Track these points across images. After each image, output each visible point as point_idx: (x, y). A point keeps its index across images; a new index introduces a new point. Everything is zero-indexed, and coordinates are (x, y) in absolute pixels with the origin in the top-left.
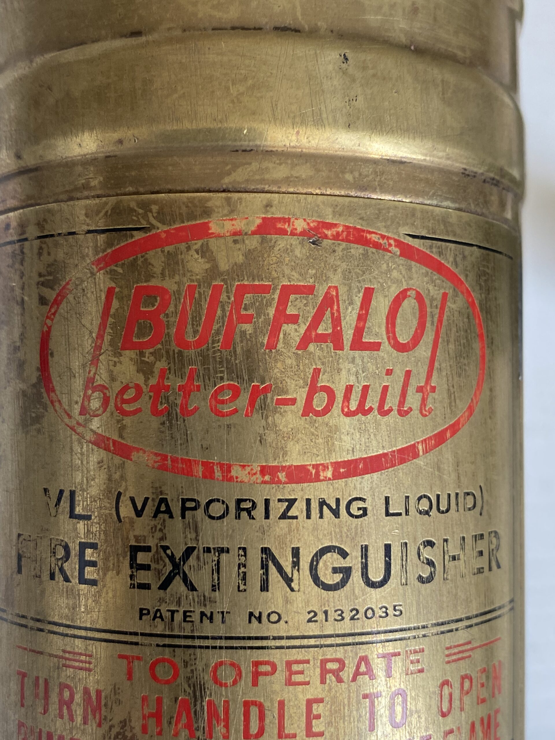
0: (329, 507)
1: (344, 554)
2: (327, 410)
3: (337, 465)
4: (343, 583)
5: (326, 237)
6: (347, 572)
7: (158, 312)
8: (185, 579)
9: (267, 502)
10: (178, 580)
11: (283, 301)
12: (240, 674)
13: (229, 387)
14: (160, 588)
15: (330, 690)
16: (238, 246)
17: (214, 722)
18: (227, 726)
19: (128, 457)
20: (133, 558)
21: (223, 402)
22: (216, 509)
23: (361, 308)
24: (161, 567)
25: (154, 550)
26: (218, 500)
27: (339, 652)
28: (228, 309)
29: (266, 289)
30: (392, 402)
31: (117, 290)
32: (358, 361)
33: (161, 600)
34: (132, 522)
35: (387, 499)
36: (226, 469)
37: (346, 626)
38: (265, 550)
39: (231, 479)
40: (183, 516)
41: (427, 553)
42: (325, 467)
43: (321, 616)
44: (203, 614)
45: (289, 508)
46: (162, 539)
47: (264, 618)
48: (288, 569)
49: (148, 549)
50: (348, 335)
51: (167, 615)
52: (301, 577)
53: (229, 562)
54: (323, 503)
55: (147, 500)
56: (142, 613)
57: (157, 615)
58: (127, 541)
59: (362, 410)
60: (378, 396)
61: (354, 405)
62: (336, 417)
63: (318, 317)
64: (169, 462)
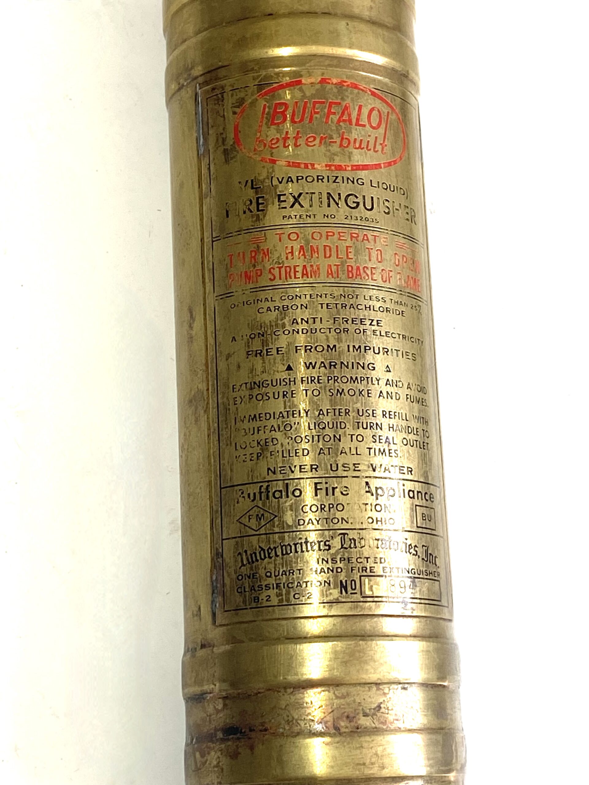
0: (350, 180)
1: (357, 197)
2: (347, 147)
3: (352, 166)
4: (357, 206)
5: (344, 86)
6: (358, 203)
7: (284, 111)
8: (300, 204)
9: (328, 177)
10: (297, 204)
11: (330, 106)
12: (321, 236)
13: (312, 136)
14: (291, 207)
15: (354, 243)
16: (313, 87)
17: (313, 252)
18: (318, 254)
19: (275, 163)
20: (279, 199)
21: (310, 142)
22: (310, 179)
23: (358, 111)
24: (290, 201)
25: (287, 195)
26: (310, 176)
27: (357, 231)
28: (310, 109)
29: (323, 103)
30: (371, 146)
31: (267, 105)
32: (358, 130)
33: (291, 212)
34: (276, 186)
35: (371, 181)
36: (313, 165)
37: (358, 222)
38: (329, 193)
39: (315, 169)
40: (298, 182)
41: (386, 204)
42: (348, 166)
43: (349, 218)
44: (307, 215)
45: (336, 179)
46: (290, 191)
47: (329, 216)
48: (337, 200)
49: (285, 195)
50: (354, 121)
51: (293, 217)
52: (342, 203)
53: (315, 197)
54: (348, 179)
55: (283, 178)
56: (284, 217)
57: (290, 217)
58: (276, 193)
59: (360, 147)
60: (366, 143)
61: (357, 145)
62: (351, 149)
63: (343, 113)
64: (291, 164)
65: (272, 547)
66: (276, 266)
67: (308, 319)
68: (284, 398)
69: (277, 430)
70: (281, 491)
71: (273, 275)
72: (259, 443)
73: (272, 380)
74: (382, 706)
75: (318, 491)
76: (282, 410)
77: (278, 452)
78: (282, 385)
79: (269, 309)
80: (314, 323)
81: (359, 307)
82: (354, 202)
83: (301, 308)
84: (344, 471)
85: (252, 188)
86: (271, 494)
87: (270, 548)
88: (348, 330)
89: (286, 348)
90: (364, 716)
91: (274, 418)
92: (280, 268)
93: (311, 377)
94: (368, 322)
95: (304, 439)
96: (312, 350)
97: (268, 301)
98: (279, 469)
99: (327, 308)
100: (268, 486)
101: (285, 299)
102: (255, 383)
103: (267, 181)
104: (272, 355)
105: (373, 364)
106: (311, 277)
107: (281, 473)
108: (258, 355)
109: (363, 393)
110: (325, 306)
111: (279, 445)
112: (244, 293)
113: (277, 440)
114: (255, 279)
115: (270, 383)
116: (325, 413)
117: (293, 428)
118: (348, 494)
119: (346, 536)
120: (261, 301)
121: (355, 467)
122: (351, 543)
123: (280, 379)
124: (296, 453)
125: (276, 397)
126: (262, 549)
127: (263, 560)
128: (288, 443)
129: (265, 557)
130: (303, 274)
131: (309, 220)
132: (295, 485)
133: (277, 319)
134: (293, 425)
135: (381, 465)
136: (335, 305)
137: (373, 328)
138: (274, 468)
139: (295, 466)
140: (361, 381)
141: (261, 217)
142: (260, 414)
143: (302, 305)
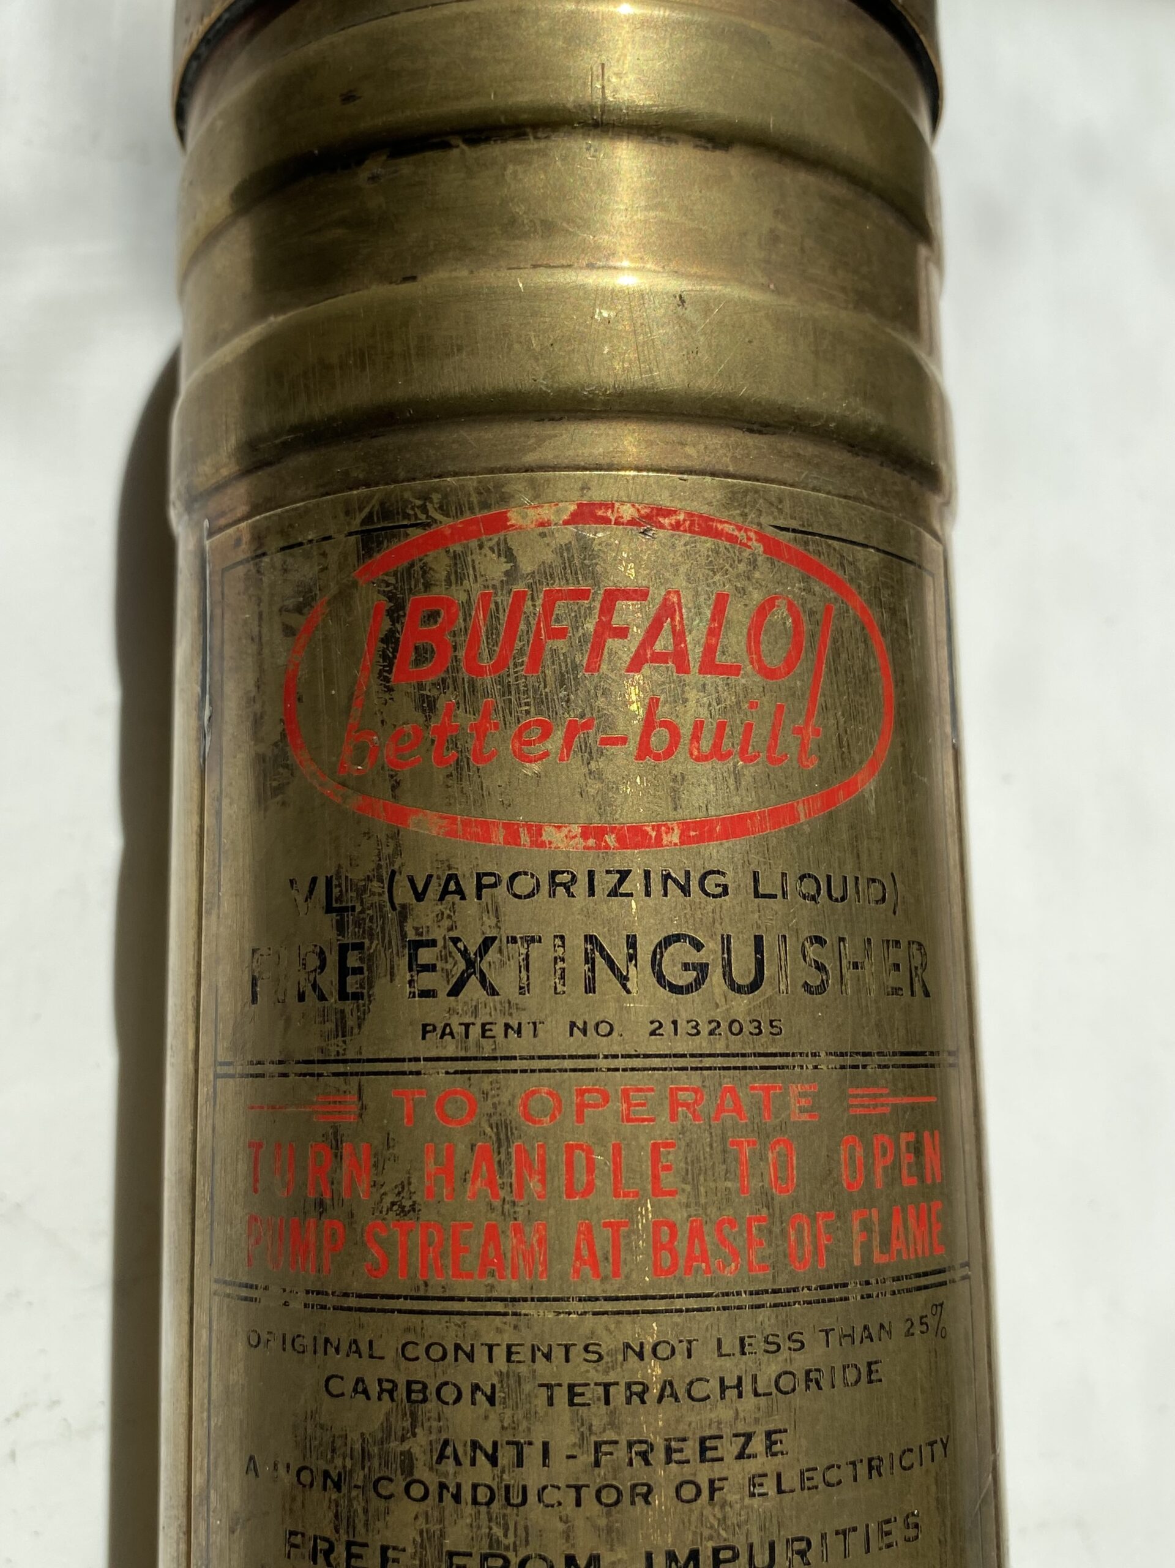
0: (675, 881)
1: (698, 946)
2: (669, 753)
3: (685, 827)
4: (698, 983)
6: (702, 969)
7: (442, 630)
8: (483, 980)
9: (591, 874)
10: (474, 980)
11: (608, 608)
12: (559, 1107)
13: (539, 723)
14: (450, 994)
16: (547, 540)
17: (526, 1175)
18: (544, 1180)
20: (413, 958)
21: (529, 743)
22: (523, 885)
23: (713, 619)
24: (449, 966)
25: (440, 943)
26: (526, 874)
27: (696, 1079)
28: (533, 622)
29: (583, 594)
30: (760, 743)
33: (451, 1011)
34: (410, 909)
35: (756, 875)
36: (536, 831)
37: (702, 1043)
38: (590, 939)
39: (542, 845)
40: (479, 897)
41: (815, 953)
42: (672, 829)
43: (668, 1028)
44: (507, 1026)
45: (621, 881)
46: (450, 929)
47: (591, 1029)
48: (620, 961)
49: (433, 943)
50: (695, 654)
51: (459, 1030)
52: (640, 976)
53: (542, 957)
54: (667, 877)
55: (429, 878)
56: (426, 1030)
57: (446, 1031)
58: (404, 935)
59: (718, 753)
60: (738, 739)
61: (706, 745)
62: (681, 762)
63: (653, 631)
64: (459, 826)
66: (393, 1217)
67: (495, 1445)
71: (384, 1250)
79: (360, 1387)
80: (520, 1463)
81: (698, 1390)
82: (686, 967)
83: (474, 1402)
85: (329, 909)
88: (650, 1490)
89: (414, 1556)
92: (405, 1228)
94: (729, 1448)
97: (359, 1352)
99: (571, 1403)
101: (417, 1357)
103: (375, 885)
106: (515, 1274)
110: (561, 1395)
112: (287, 1305)
120: (337, 1350)
130: (485, 1262)
131: (516, 1046)
133: (387, 1430)
136: (601, 1389)
137: (752, 1466)
141: (351, 1022)
143: (476, 1388)
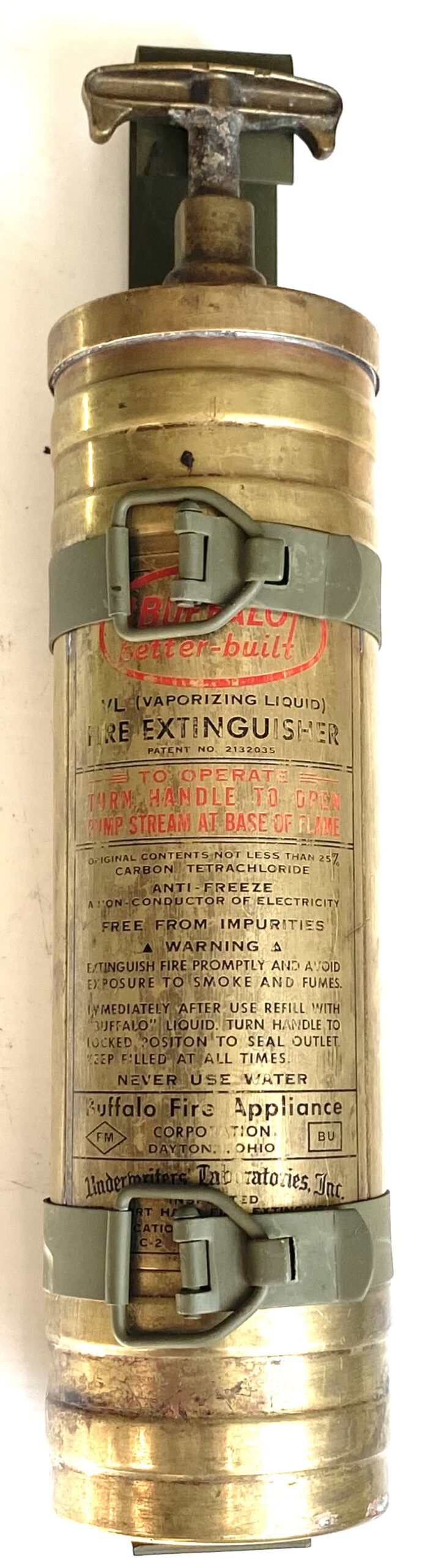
0: (237, 699)
1: (244, 721)
2: (235, 653)
3: (240, 680)
4: (244, 734)
6: (246, 730)
7: (155, 610)
8: (169, 733)
9: (207, 696)
10: (166, 733)
12: (195, 776)
13: (188, 643)
14: (157, 738)
15: (238, 784)
17: (183, 798)
18: (189, 800)
19: (142, 679)
20: (145, 726)
21: (186, 650)
22: (183, 700)
24: (157, 729)
25: (154, 721)
26: (183, 696)
27: (242, 767)
30: (269, 650)
31: (136, 600)
32: (251, 630)
33: (158, 744)
34: (144, 709)
35: (267, 697)
36: (188, 681)
37: (245, 755)
38: (206, 719)
39: (190, 686)
40: (168, 704)
41: (288, 725)
42: (235, 680)
43: (233, 749)
44: (177, 749)
45: (217, 699)
46: (158, 716)
47: (206, 749)
48: (216, 727)
49: (152, 721)
50: (246, 618)
51: (161, 750)
52: (224, 731)
53: (189, 725)
54: (233, 697)
55: (151, 698)
56: (150, 750)
57: (157, 750)
58: (142, 718)
59: (253, 654)
60: (262, 648)
61: (249, 652)
62: (240, 657)
64: (161, 680)
65: (119, 1177)
66: (139, 814)
67: (172, 885)
68: (140, 986)
69: (131, 1027)
70: (132, 1107)
71: (135, 825)
72: (111, 1042)
73: (128, 964)
74: (242, 1386)
75: (175, 1110)
76: (138, 1003)
77: (131, 1056)
78: (139, 969)
79: (128, 871)
80: (180, 890)
81: (240, 868)
82: (240, 728)
83: (165, 872)
84: (209, 1084)
85: (116, 710)
86: (121, 1109)
87: (117, 1178)
88: (223, 899)
89: (145, 923)
90: (218, 1398)
91: (128, 1013)
92: (143, 817)
93: (173, 962)
94: (251, 888)
95: (161, 1041)
96: (176, 926)
97: (127, 859)
98: (132, 1079)
99: (197, 871)
100: (118, 1099)
101: (146, 859)
102: (110, 964)
103: (132, 701)
104: (129, 930)
105: (256, 943)
106: (179, 830)
107: (133, 1084)
108: (115, 929)
109: (239, 982)
110: (194, 868)
111: (132, 1048)
112: (103, 847)
113: (130, 1041)
114: (114, 830)
115: (125, 966)
116: (189, 1010)
117: (149, 1028)
118: (211, 1115)
119: (207, 1168)
120: (120, 859)
121: (224, 1079)
122: (213, 1177)
123: (137, 963)
124: (151, 1059)
125: (132, 985)
126: (110, 1178)
127: (110, 1191)
128: (143, 1046)
129: (112, 1189)
130: (170, 826)
131: (180, 755)
132: (147, 1100)
133: (137, 884)
134: (149, 1022)
135: (259, 1075)
136: (207, 867)
137: (258, 894)
138: (126, 1076)
139: (149, 1077)
140: (237, 965)
141: (124, 749)
142: (113, 1005)
143: (166, 867)
